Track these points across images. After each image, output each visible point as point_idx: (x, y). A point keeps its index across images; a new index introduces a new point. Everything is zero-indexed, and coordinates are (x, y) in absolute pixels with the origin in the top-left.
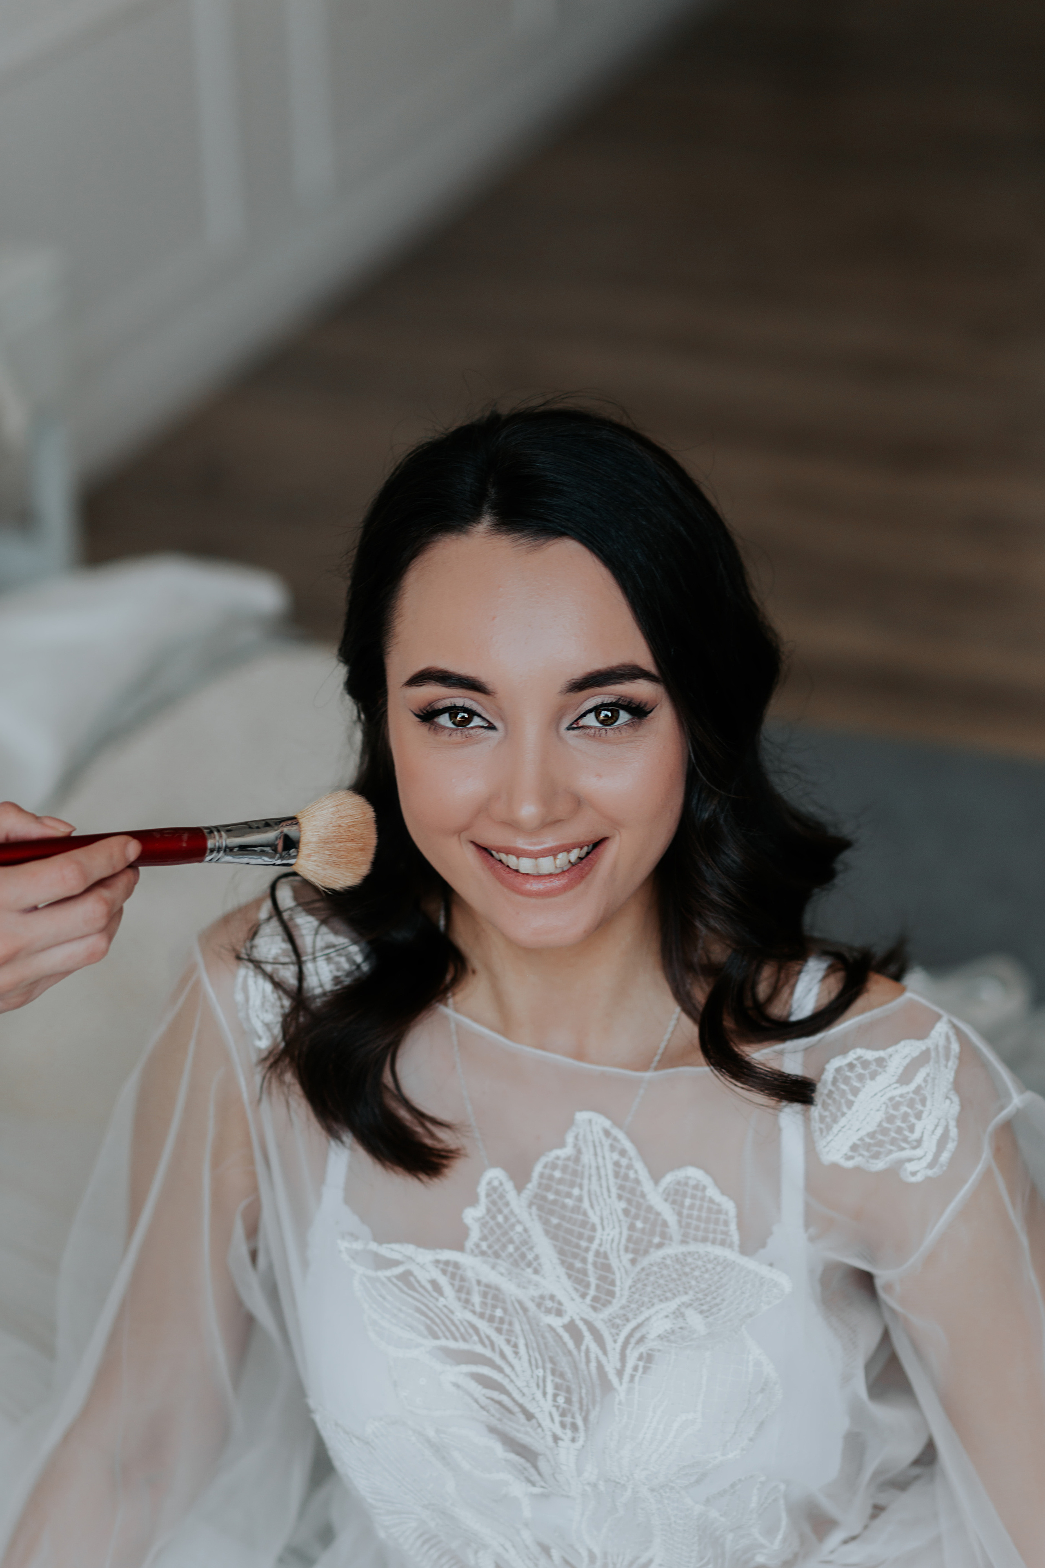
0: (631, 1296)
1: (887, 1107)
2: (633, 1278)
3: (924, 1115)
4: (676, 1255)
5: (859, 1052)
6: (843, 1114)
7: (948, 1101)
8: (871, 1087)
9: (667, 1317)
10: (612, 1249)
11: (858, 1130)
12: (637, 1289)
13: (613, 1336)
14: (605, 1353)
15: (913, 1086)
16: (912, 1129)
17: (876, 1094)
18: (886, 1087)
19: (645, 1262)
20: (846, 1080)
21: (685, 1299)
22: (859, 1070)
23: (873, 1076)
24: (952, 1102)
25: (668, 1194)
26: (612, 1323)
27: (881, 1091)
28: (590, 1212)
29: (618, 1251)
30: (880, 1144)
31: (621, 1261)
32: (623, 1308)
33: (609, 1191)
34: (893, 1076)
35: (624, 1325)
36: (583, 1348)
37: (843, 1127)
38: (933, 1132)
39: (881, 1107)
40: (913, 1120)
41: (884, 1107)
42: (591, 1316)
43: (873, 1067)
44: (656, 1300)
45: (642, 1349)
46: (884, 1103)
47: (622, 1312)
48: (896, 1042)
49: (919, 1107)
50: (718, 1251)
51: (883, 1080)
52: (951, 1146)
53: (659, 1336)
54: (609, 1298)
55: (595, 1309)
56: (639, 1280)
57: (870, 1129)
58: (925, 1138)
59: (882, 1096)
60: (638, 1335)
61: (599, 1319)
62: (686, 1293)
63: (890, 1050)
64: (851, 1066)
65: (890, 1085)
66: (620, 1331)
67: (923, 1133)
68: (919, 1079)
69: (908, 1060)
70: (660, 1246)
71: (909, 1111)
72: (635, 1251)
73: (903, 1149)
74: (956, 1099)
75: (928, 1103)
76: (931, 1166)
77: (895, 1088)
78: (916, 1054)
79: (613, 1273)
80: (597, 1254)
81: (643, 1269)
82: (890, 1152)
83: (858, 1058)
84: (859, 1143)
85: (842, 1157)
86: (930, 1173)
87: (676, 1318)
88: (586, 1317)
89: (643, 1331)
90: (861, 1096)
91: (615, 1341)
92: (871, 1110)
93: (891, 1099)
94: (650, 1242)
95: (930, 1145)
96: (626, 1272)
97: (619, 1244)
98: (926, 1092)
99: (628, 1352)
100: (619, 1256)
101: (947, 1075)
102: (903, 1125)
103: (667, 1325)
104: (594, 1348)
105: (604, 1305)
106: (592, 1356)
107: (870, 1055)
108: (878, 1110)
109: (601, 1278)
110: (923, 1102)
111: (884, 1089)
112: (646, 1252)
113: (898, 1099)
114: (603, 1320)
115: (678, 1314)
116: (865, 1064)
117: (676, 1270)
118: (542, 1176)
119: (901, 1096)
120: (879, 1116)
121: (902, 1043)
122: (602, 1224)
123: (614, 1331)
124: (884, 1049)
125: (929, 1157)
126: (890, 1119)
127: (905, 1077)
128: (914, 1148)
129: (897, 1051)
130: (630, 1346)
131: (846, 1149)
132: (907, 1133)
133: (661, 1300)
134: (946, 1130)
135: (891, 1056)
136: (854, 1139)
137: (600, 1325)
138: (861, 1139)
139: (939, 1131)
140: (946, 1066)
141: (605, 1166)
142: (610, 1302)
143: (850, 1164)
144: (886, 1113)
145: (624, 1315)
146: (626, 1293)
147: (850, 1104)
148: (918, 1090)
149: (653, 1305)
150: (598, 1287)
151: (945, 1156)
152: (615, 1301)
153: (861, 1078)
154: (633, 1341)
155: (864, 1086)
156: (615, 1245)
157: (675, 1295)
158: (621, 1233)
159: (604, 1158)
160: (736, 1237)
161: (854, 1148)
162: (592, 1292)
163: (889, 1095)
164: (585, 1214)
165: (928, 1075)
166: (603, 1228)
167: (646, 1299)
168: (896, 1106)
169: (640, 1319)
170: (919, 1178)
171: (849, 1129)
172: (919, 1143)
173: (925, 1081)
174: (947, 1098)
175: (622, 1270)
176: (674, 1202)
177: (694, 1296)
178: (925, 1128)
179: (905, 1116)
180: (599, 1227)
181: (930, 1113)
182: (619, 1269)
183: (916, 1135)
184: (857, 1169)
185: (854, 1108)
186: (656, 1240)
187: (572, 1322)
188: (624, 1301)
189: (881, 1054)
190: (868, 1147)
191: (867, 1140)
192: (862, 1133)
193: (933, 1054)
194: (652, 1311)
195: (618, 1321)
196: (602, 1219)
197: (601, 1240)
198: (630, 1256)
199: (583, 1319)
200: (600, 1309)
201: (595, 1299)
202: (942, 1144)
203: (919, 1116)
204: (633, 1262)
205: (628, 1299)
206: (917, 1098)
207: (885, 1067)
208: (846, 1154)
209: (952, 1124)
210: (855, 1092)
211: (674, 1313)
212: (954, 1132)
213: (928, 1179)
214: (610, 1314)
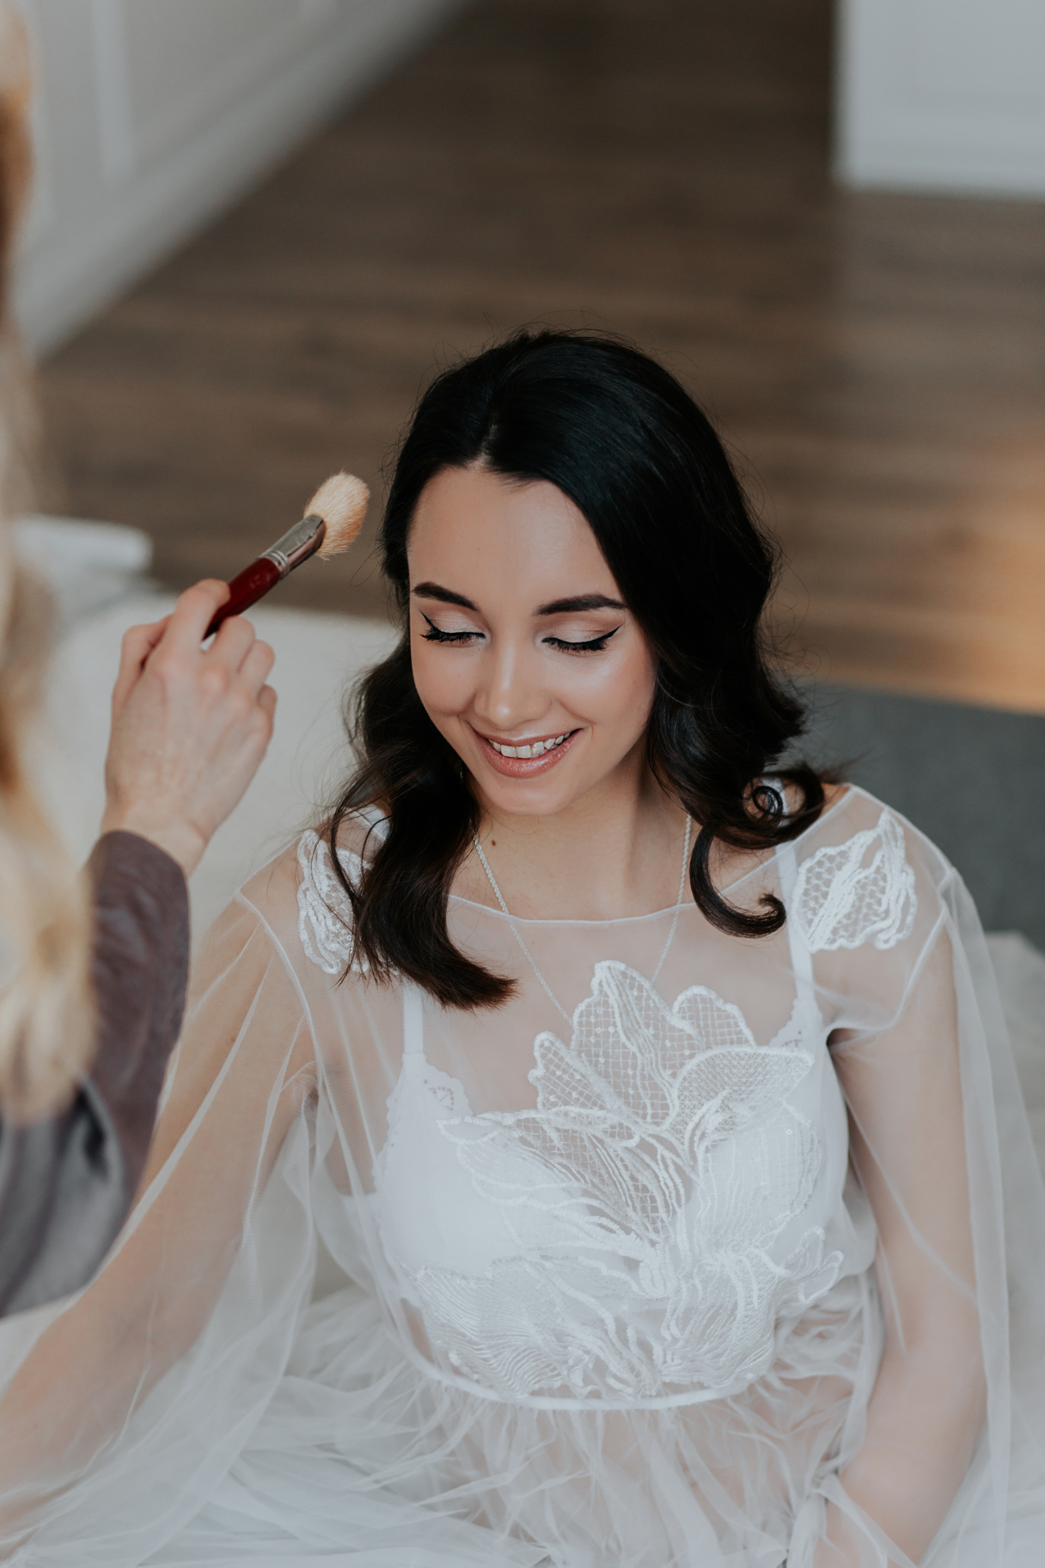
0: (682, 1104)
1: (856, 889)
2: (679, 1089)
3: (887, 890)
4: (706, 1060)
5: (825, 850)
6: (821, 906)
7: (904, 874)
8: (839, 877)
9: (717, 1111)
10: (652, 1069)
11: (836, 915)
12: (685, 1097)
13: (680, 1140)
14: (678, 1155)
15: (873, 868)
16: (879, 903)
17: (845, 881)
18: (853, 873)
19: (684, 1072)
20: (819, 876)
21: (724, 1093)
22: (827, 864)
23: (840, 867)
24: (907, 874)
25: (684, 1012)
26: (677, 1131)
27: (849, 877)
28: (628, 1044)
29: (659, 1070)
30: (856, 922)
31: (664, 1079)
32: (679, 1115)
33: (638, 1023)
34: (856, 863)
35: (685, 1128)
36: (659, 1157)
37: (822, 917)
38: (897, 902)
39: (851, 890)
40: (878, 895)
41: (854, 890)
42: (656, 1130)
43: (838, 860)
44: (704, 1101)
45: (706, 1143)
46: (854, 887)
47: (679, 1119)
48: (852, 836)
49: (882, 883)
50: (737, 1049)
51: (848, 869)
52: (913, 910)
53: (716, 1129)
54: (665, 1111)
55: (657, 1124)
56: (684, 1088)
57: (847, 910)
58: (892, 907)
59: (850, 881)
60: (698, 1133)
61: (664, 1129)
62: (724, 1089)
63: (848, 843)
64: (820, 863)
65: (855, 871)
66: (683, 1134)
67: (889, 904)
68: (877, 861)
69: (864, 848)
70: (692, 1056)
71: (874, 888)
72: (672, 1067)
73: (875, 922)
74: (910, 871)
75: (889, 878)
76: (899, 930)
77: (860, 873)
78: (869, 842)
79: (662, 1090)
80: (643, 1077)
81: (684, 1079)
82: (864, 928)
83: (824, 856)
84: (837, 926)
85: (826, 943)
86: (900, 936)
87: (724, 1110)
88: (652, 1133)
89: (702, 1127)
90: (833, 885)
91: (683, 1144)
92: (844, 894)
93: (858, 882)
94: (682, 1055)
95: (896, 912)
96: (671, 1085)
97: (657, 1065)
98: (886, 870)
99: (695, 1149)
100: (661, 1075)
101: (899, 853)
102: (872, 901)
103: (720, 1117)
104: (668, 1155)
105: (663, 1118)
106: (669, 1162)
107: (831, 851)
108: (850, 894)
109: (653, 1097)
110: (884, 879)
111: (851, 875)
112: (682, 1065)
113: (863, 881)
114: (667, 1130)
115: (724, 1107)
116: (831, 859)
117: (711, 1073)
118: (580, 1024)
119: (866, 878)
120: (852, 898)
121: (857, 836)
122: (640, 1051)
123: (678, 1136)
124: (843, 843)
125: (897, 924)
126: (861, 898)
127: (865, 863)
128: (884, 919)
129: (854, 843)
130: (696, 1144)
131: (828, 934)
132: (876, 907)
133: (708, 1100)
134: (907, 897)
135: (850, 848)
136: (833, 924)
137: (665, 1135)
138: (839, 922)
139: (902, 900)
140: (896, 846)
141: (629, 1002)
142: (667, 1114)
143: (835, 946)
144: (857, 894)
145: (683, 1121)
146: (677, 1103)
147: (825, 895)
148: (878, 870)
149: (703, 1105)
150: (653, 1105)
151: (910, 919)
152: (670, 1112)
153: (830, 871)
154: (696, 1139)
155: (834, 877)
156: (654, 1066)
157: (716, 1093)
158: (656, 1055)
159: (627, 996)
160: (747, 1033)
161: (835, 931)
162: (650, 1111)
163: (856, 879)
164: (624, 1046)
165: (883, 856)
166: (642, 1054)
167: (695, 1102)
168: (864, 887)
169: (696, 1119)
170: (892, 943)
171: (829, 916)
172: (887, 912)
173: (882, 861)
174: (903, 871)
175: (667, 1084)
176: (691, 1018)
177: (731, 1089)
178: (889, 900)
179: (872, 895)
180: (638, 1054)
181: (892, 887)
182: (665, 1085)
183: (884, 907)
184: (841, 949)
185: (829, 897)
186: (687, 1052)
187: (642, 1140)
188: (677, 1109)
189: (842, 848)
190: (846, 927)
191: (845, 921)
192: (840, 916)
193: (884, 839)
194: (704, 1109)
195: (678, 1127)
196: (639, 1047)
197: (643, 1064)
198: (669, 1072)
199: (650, 1135)
200: (662, 1123)
201: (654, 1116)
202: (905, 909)
203: (883, 891)
204: (674, 1075)
205: (680, 1106)
206: (879, 877)
207: (847, 857)
208: (829, 939)
209: (911, 892)
210: (828, 883)
211: (721, 1107)
212: (913, 898)
213: (899, 942)
214: (671, 1124)
